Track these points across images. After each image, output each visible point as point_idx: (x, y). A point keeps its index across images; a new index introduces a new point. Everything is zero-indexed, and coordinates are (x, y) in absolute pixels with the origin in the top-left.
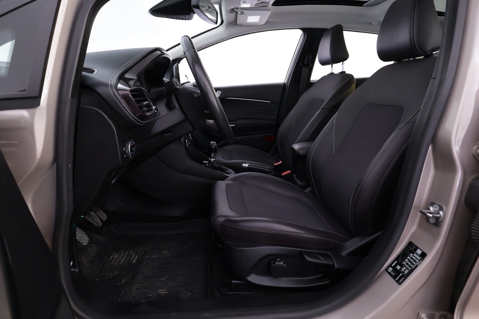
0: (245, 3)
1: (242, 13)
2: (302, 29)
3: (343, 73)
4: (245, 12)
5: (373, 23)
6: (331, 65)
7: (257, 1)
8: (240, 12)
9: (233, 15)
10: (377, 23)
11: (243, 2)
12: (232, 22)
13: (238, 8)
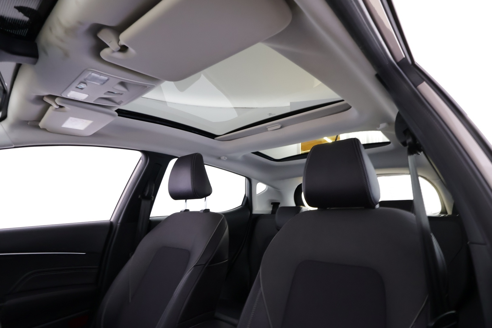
0: (80, 90)
1: (61, 109)
2: (142, 151)
3: (207, 211)
4: (67, 108)
5: (223, 158)
6: (185, 200)
7: (105, 94)
8: (57, 105)
9: (37, 108)
10: (226, 158)
11: (77, 87)
12: (28, 121)
13: (56, 97)
